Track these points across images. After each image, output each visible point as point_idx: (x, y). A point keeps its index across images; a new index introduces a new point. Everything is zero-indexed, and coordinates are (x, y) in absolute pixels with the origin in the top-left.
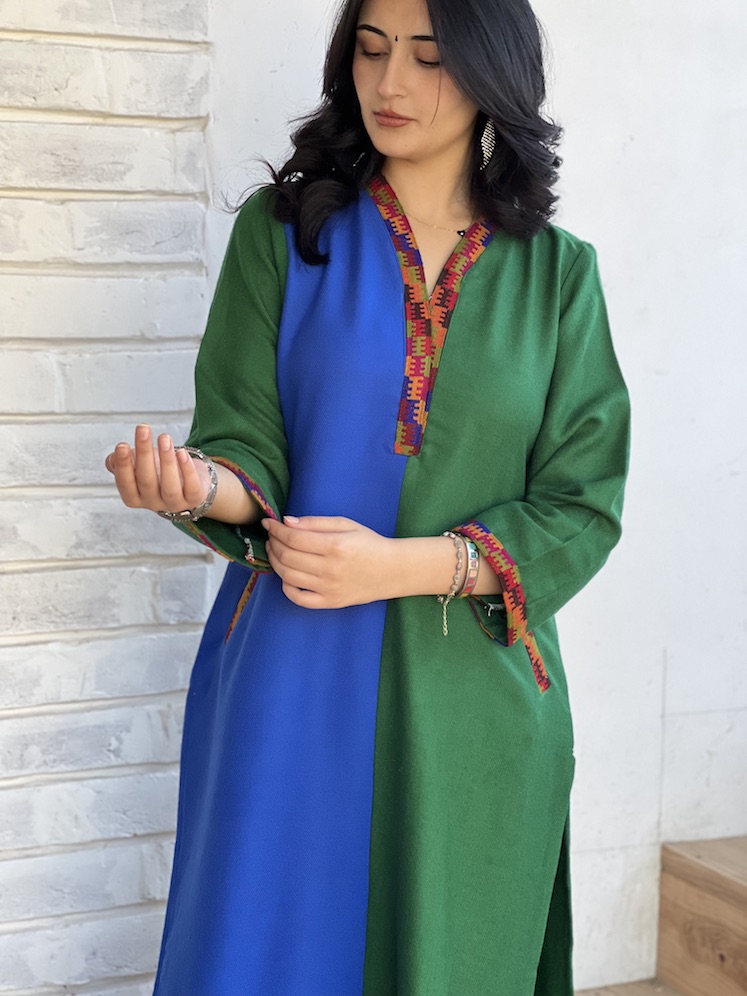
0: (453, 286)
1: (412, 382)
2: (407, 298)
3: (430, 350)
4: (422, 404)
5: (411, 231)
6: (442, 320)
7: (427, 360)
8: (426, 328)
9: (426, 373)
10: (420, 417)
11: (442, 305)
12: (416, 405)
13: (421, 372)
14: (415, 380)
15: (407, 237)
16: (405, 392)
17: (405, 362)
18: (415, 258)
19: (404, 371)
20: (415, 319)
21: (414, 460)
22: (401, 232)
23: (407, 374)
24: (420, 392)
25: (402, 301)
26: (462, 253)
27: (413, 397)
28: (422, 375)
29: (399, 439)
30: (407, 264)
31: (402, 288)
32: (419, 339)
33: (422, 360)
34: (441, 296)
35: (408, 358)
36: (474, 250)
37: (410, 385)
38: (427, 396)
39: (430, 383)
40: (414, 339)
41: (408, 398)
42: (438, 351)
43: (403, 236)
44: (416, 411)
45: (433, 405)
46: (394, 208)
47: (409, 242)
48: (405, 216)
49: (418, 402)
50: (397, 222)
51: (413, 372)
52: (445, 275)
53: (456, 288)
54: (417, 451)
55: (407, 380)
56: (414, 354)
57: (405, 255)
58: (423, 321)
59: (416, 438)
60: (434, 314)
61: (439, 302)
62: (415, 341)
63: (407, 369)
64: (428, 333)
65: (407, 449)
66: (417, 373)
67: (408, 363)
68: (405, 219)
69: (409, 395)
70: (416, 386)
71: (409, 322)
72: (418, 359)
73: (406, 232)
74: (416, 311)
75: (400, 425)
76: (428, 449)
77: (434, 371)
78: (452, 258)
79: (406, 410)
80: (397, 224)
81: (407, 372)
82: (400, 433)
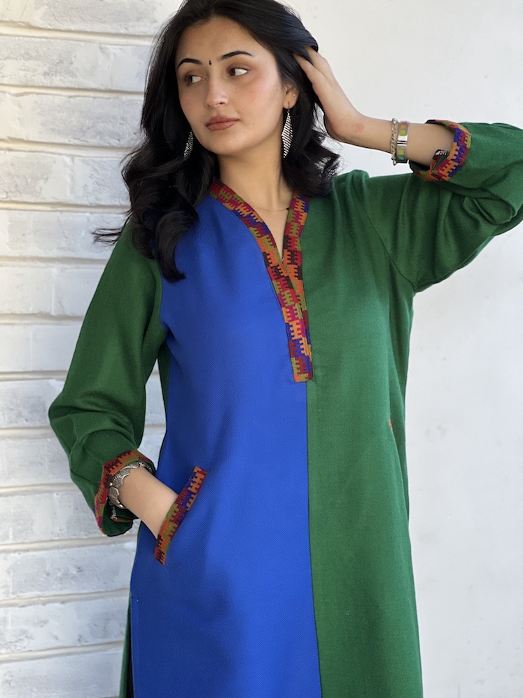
0: (296, 247)
1: (292, 326)
2: (267, 263)
3: (296, 298)
4: (304, 340)
5: (254, 211)
6: (297, 275)
7: (297, 306)
8: (287, 284)
9: (300, 316)
10: (306, 350)
11: (292, 263)
12: (301, 342)
13: (296, 316)
14: (293, 323)
15: (252, 215)
16: (289, 336)
17: (282, 312)
18: (264, 229)
19: (283, 320)
20: (278, 279)
21: (311, 384)
22: (246, 214)
23: (286, 321)
24: (300, 332)
25: (265, 267)
26: (292, 221)
27: (297, 337)
28: (298, 319)
29: (296, 371)
30: (259, 235)
31: (261, 257)
32: (285, 293)
33: (294, 308)
34: (289, 257)
35: (283, 309)
36: (300, 217)
37: (291, 329)
38: (306, 333)
39: (305, 322)
40: (282, 294)
41: (293, 339)
42: (302, 298)
43: (249, 216)
44: (301, 347)
45: (312, 338)
46: (236, 201)
47: (255, 218)
48: (245, 203)
49: (301, 339)
50: (241, 209)
51: (290, 319)
52: (287, 239)
53: (298, 248)
54: (311, 376)
55: (288, 326)
56: (286, 305)
57: (255, 229)
58: (284, 278)
59: (307, 367)
60: (290, 271)
61: (289, 261)
62: (284, 295)
63: (285, 317)
64: (291, 287)
65: (303, 377)
66: (294, 318)
67: (284, 313)
68: (246, 204)
69: (293, 336)
70: (296, 327)
71: (274, 282)
72: (290, 307)
73: (250, 212)
74: (276, 273)
75: (293, 360)
76: (318, 372)
77: (305, 314)
78: (288, 226)
79: (294, 348)
80: (242, 209)
81: (286, 320)
82: (295, 366)
